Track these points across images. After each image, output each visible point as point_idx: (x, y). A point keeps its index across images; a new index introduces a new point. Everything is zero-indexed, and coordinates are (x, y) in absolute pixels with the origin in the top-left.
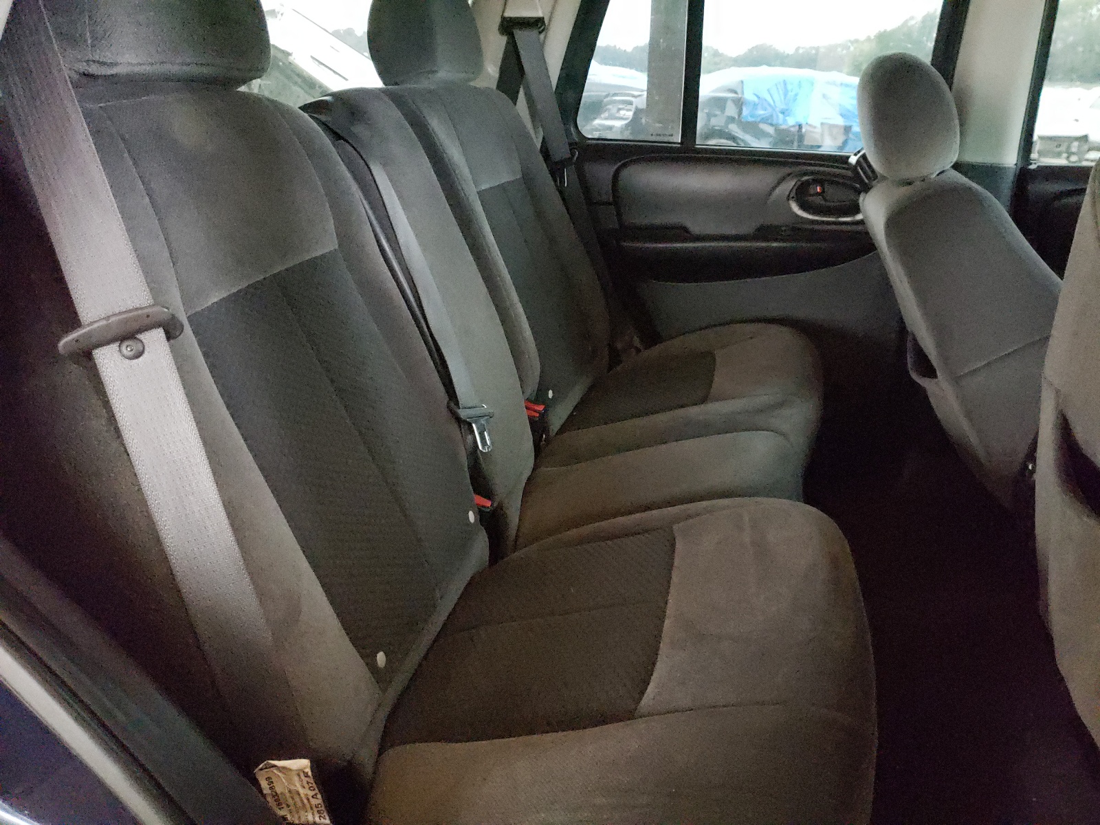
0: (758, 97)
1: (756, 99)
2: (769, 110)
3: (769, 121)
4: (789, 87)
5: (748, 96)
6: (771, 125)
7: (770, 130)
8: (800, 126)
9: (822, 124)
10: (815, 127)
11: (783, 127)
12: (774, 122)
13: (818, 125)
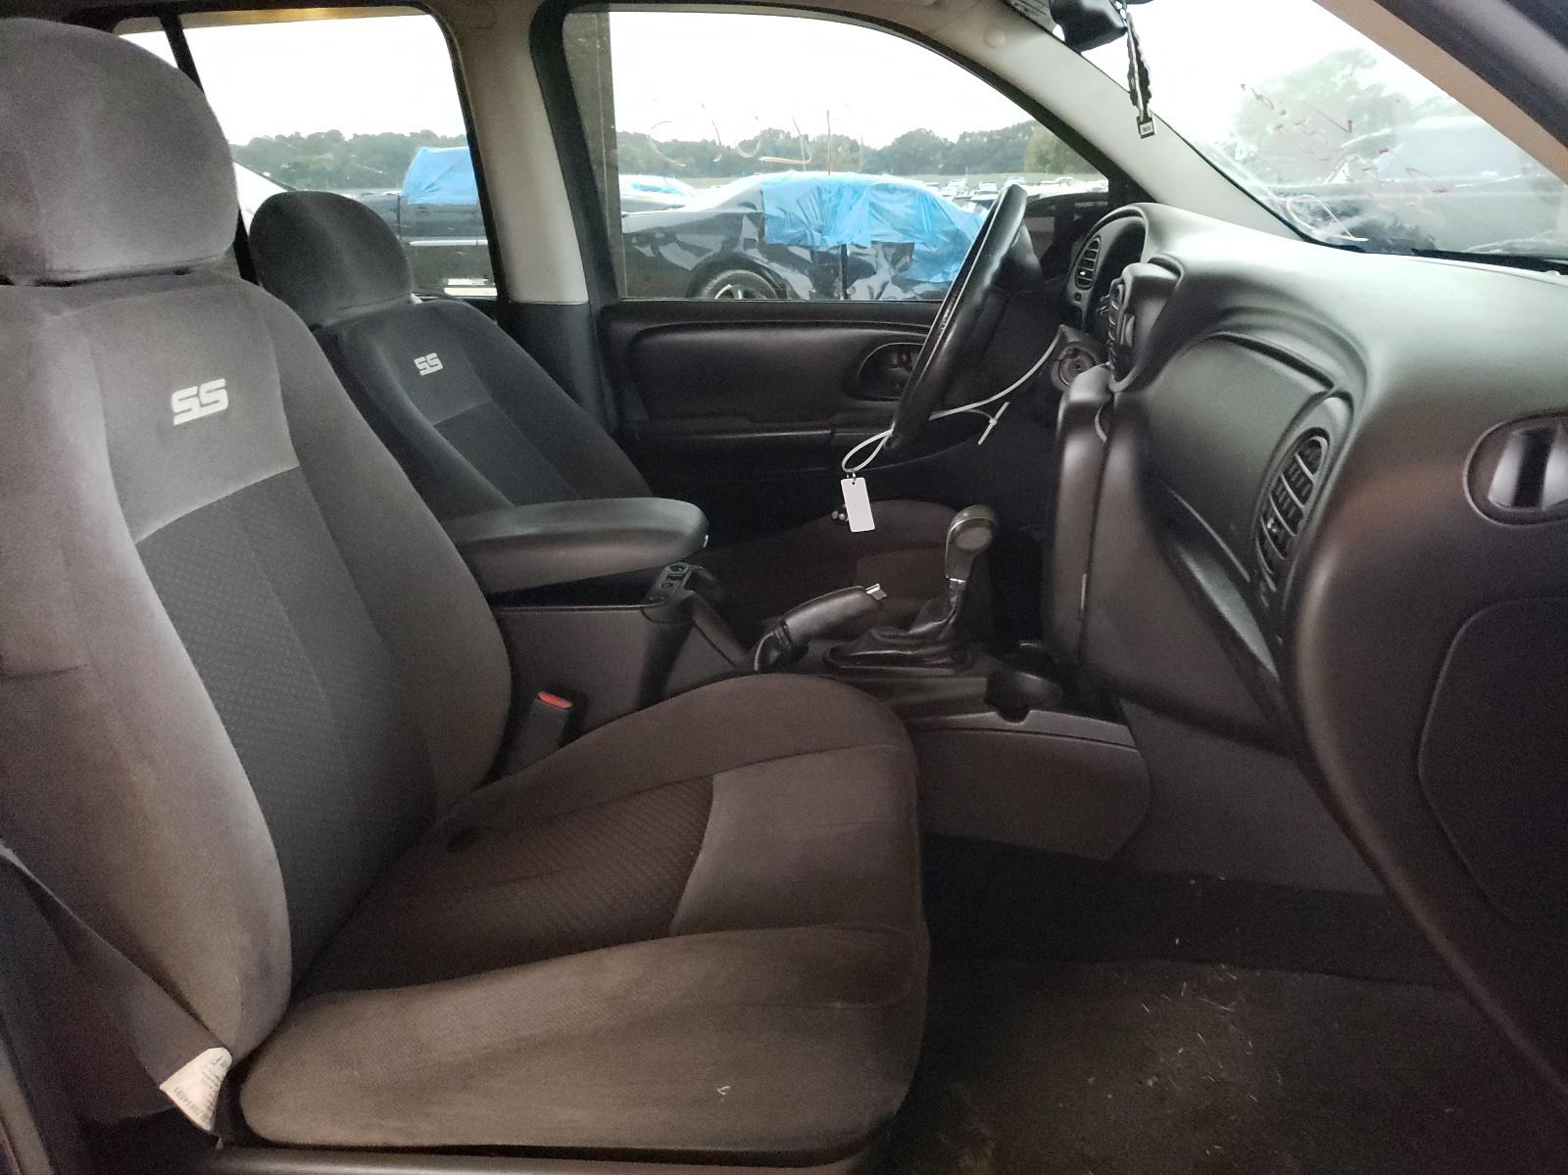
0: (785, 213)
1: (781, 215)
2: (802, 229)
3: (802, 243)
4: (825, 196)
5: (770, 210)
6: (807, 247)
7: (806, 255)
8: (844, 247)
9: (874, 243)
10: (865, 248)
11: (821, 249)
12: (809, 244)
13: (869, 246)
